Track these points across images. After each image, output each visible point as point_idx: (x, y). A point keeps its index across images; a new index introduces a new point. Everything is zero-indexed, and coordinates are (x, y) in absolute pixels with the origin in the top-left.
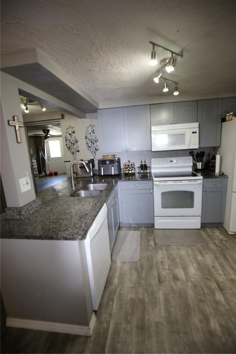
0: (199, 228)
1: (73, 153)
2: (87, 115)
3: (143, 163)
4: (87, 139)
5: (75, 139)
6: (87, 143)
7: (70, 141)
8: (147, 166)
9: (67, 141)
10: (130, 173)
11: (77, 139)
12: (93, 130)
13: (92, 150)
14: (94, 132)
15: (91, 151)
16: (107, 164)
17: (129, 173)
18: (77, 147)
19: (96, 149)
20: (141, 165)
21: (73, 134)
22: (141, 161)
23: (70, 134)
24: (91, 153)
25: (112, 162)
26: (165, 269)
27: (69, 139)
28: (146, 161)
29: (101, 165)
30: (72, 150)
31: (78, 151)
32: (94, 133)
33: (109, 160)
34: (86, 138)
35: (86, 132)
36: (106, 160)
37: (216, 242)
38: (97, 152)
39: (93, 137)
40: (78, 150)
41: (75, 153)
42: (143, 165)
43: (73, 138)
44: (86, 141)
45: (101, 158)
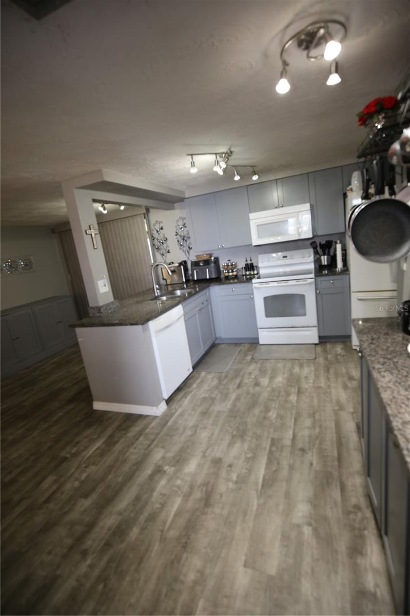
0: (317, 341)
1: (163, 255)
2: (176, 205)
3: (249, 262)
4: (178, 236)
5: (164, 237)
6: (178, 241)
7: (158, 240)
8: (254, 265)
9: (155, 240)
10: (231, 276)
11: (166, 236)
12: (185, 224)
13: (185, 249)
14: (186, 225)
15: (183, 251)
16: (201, 266)
17: (229, 276)
18: (167, 246)
19: (189, 247)
20: (246, 265)
21: (161, 231)
22: (245, 260)
23: (157, 231)
24: (184, 254)
25: (207, 262)
26: (249, 378)
27: (156, 237)
28: (252, 259)
29: (194, 267)
30: (162, 251)
31: (169, 252)
32: (186, 227)
33: (202, 261)
34: (176, 235)
35: (176, 227)
36: (200, 261)
37: (329, 356)
38: (191, 251)
39: (186, 233)
40: (168, 250)
41: (165, 254)
42: (248, 264)
43: (162, 236)
44: (177, 238)
45: (194, 259)
